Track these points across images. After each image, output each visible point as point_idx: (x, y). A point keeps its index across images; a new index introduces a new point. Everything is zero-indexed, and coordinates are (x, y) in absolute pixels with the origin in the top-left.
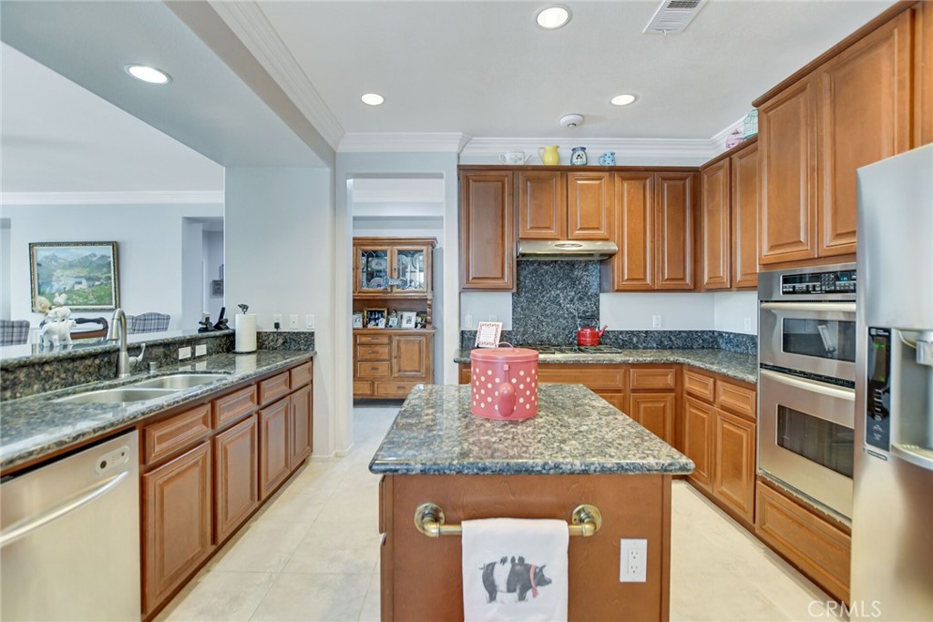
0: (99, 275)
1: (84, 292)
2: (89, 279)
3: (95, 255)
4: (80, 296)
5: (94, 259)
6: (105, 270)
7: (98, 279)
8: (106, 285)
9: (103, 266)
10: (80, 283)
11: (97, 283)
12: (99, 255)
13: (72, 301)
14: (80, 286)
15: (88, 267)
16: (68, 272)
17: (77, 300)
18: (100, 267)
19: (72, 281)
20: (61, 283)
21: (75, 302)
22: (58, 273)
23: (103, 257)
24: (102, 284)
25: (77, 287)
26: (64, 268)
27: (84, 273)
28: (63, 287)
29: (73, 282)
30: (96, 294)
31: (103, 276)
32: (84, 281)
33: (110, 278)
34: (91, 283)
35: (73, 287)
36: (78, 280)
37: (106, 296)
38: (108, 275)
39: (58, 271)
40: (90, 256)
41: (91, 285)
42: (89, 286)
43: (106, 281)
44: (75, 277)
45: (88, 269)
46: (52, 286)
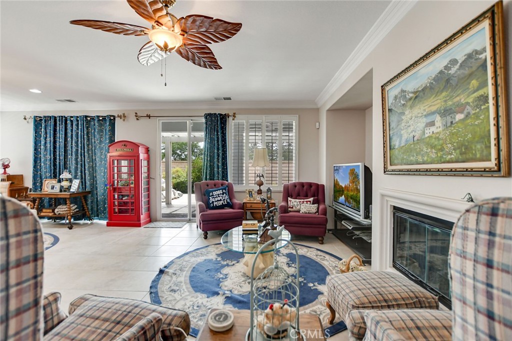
0: (462, 99)
1: (438, 139)
2: (444, 113)
4: (432, 147)
5: (453, 71)
6: (474, 83)
7: (460, 108)
8: (477, 116)
9: (471, 77)
10: (432, 124)
11: (459, 117)
12: (461, 58)
13: (423, 156)
14: (433, 129)
15: (442, 91)
16: (416, 111)
17: (428, 154)
18: (462, 82)
19: (422, 123)
20: (410, 130)
21: (426, 158)
23: (470, 56)
25: (429, 132)
26: (413, 105)
27: (438, 103)
28: (412, 135)
29: (424, 125)
30: (456, 141)
31: (470, 100)
32: (438, 120)
33: (485, 99)
34: (449, 119)
35: (424, 133)
36: (429, 119)
37: (477, 142)
38: (481, 92)
39: (407, 113)
40: (446, 67)
41: (449, 124)
42: (446, 127)
43: (477, 106)
44: (426, 116)
45: (444, 94)
46: (401, 136)
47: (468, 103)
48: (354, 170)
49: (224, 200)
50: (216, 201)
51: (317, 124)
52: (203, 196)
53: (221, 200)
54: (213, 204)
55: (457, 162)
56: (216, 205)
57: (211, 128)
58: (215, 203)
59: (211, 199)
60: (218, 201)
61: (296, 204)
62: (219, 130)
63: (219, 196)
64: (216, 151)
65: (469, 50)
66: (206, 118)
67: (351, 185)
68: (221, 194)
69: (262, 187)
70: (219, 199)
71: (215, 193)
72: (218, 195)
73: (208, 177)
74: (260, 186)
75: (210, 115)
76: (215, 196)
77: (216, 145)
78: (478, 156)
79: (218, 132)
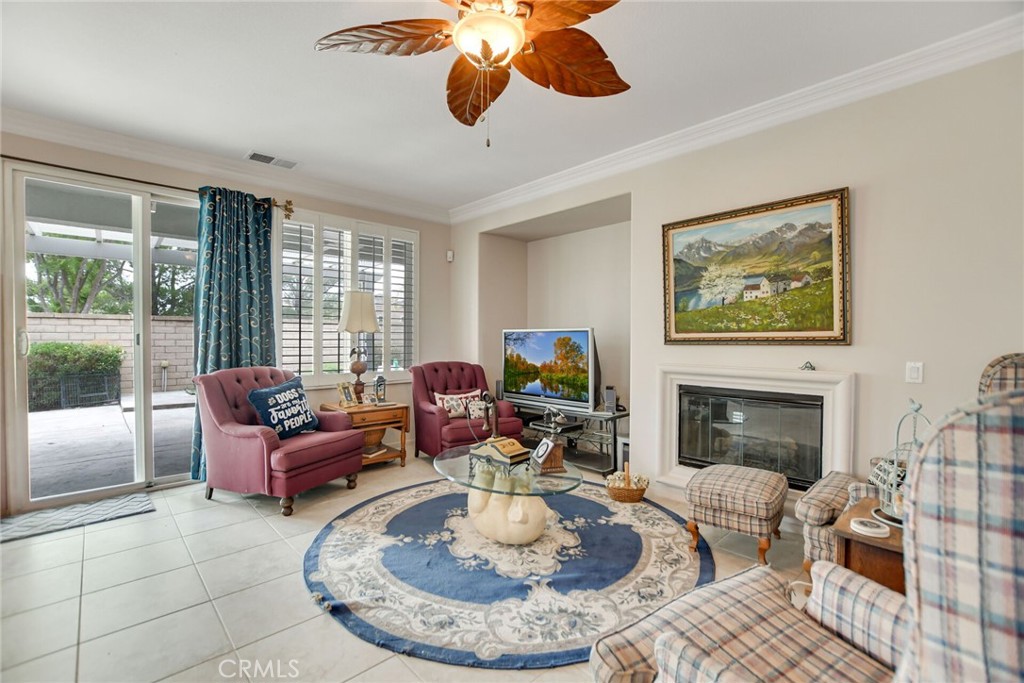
0: (800, 267)
1: (765, 305)
2: (774, 278)
3: (791, 227)
4: (754, 313)
5: (790, 235)
6: (816, 254)
7: (798, 276)
8: (818, 286)
9: (812, 248)
10: (756, 287)
11: (795, 285)
12: (800, 225)
13: (738, 323)
14: (755, 293)
15: (772, 254)
16: (728, 269)
17: (747, 321)
18: (800, 250)
19: (738, 285)
20: (716, 290)
21: (743, 325)
22: (713, 270)
23: (811, 227)
24: (807, 284)
25: (749, 296)
26: (724, 262)
27: (766, 265)
28: (720, 297)
29: (741, 287)
30: (790, 309)
31: (810, 270)
32: (765, 284)
33: (828, 272)
34: (781, 285)
35: (742, 296)
36: (751, 282)
37: (817, 312)
38: (824, 265)
39: (711, 269)
40: (780, 230)
41: (781, 290)
42: (777, 293)
43: (818, 277)
44: (745, 277)
45: (775, 257)
46: (700, 296)
47: (807, 273)
48: (570, 339)
49: (306, 412)
50: (289, 418)
51: (450, 254)
52: (234, 409)
53: (299, 414)
54: (283, 426)
55: (791, 329)
56: (289, 427)
57: (228, 228)
58: (287, 424)
59: (274, 414)
60: (293, 416)
61: (455, 403)
62: (251, 239)
63: (293, 405)
64: (243, 290)
65: (812, 220)
66: (213, 198)
67: (559, 362)
68: (295, 399)
69: (363, 378)
70: (294, 410)
71: (281, 398)
72: (290, 401)
73: (223, 359)
74: (358, 375)
75: (224, 192)
76: (284, 406)
77: (244, 274)
78: (818, 325)
79: (247, 242)
